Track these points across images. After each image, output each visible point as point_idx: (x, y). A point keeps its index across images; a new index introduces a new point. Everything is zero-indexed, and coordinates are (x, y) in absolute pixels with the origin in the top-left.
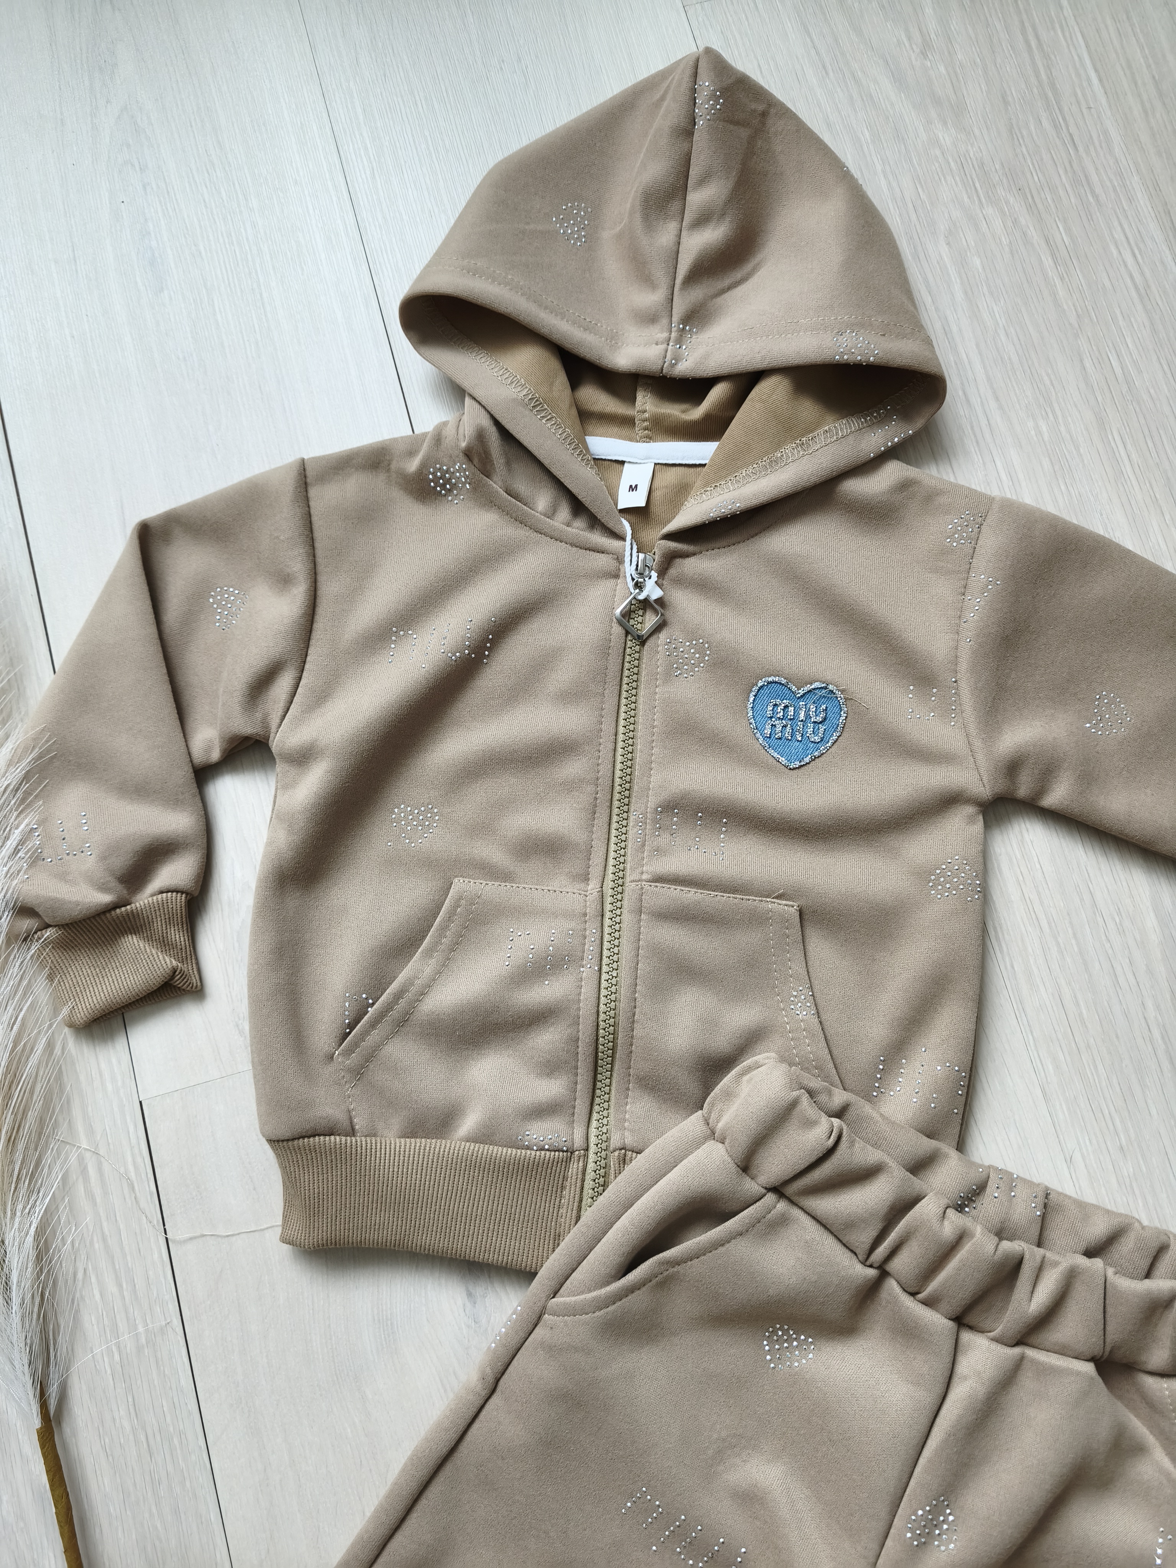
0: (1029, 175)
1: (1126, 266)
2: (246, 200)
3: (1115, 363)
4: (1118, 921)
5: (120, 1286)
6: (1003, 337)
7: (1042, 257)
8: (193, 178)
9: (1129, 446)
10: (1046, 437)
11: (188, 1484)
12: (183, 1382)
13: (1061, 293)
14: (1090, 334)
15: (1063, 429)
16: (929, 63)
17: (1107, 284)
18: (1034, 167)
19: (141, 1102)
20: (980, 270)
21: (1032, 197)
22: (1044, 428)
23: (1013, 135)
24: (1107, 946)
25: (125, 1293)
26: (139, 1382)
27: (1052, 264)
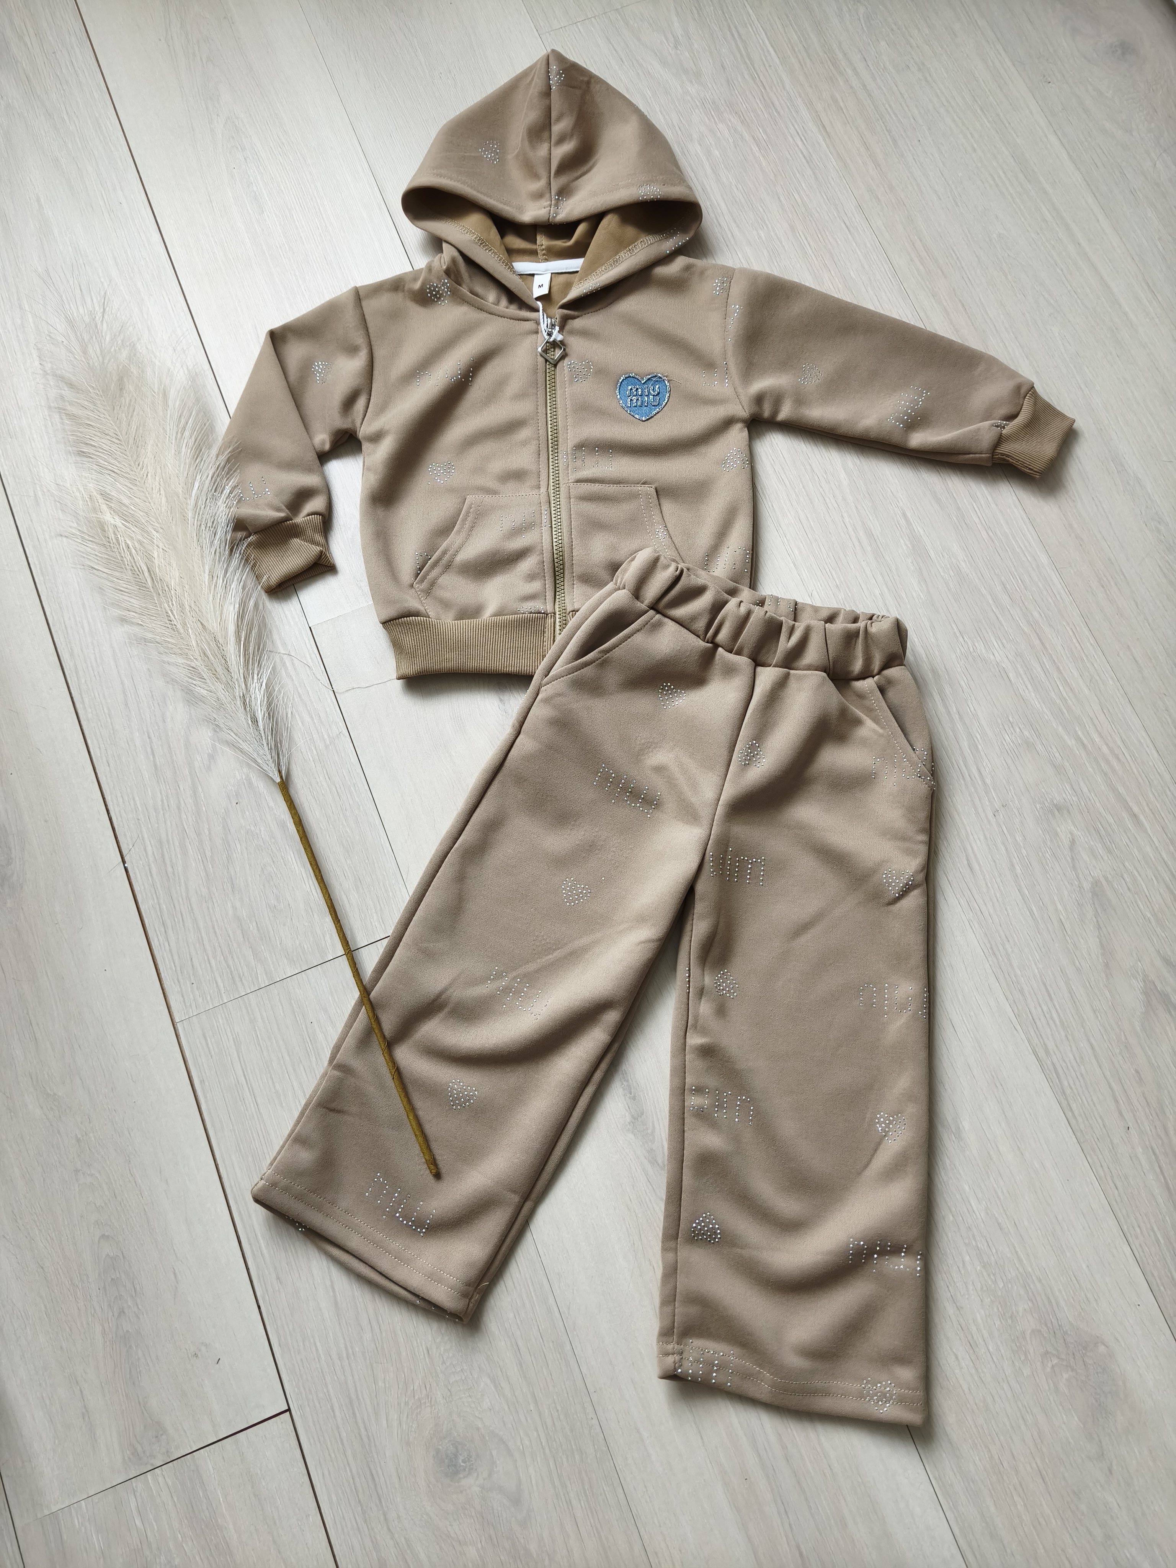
0: (740, 105)
1: (798, 146)
2: (305, 161)
3: (797, 197)
4: (825, 477)
5: (312, 717)
6: (735, 190)
7: (753, 147)
8: (273, 151)
9: (808, 238)
10: (764, 238)
11: (361, 807)
12: (352, 760)
13: (764, 164)
14: (782, 184)
15: (772, 233)
16: (679, 52)
17: (789, 156)
18: (742, 99)
19: (310, 628)
20: (719, 156)
21: (744, 116)
22: (762, 235)
23: (729, 85)
24: (821, 490)
25: (315, 721)
26: (329, 763)
27: (757, 149)
